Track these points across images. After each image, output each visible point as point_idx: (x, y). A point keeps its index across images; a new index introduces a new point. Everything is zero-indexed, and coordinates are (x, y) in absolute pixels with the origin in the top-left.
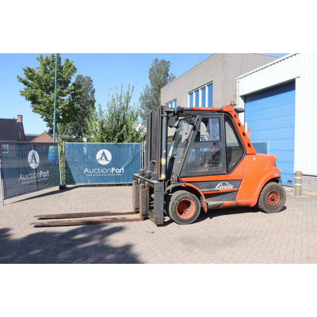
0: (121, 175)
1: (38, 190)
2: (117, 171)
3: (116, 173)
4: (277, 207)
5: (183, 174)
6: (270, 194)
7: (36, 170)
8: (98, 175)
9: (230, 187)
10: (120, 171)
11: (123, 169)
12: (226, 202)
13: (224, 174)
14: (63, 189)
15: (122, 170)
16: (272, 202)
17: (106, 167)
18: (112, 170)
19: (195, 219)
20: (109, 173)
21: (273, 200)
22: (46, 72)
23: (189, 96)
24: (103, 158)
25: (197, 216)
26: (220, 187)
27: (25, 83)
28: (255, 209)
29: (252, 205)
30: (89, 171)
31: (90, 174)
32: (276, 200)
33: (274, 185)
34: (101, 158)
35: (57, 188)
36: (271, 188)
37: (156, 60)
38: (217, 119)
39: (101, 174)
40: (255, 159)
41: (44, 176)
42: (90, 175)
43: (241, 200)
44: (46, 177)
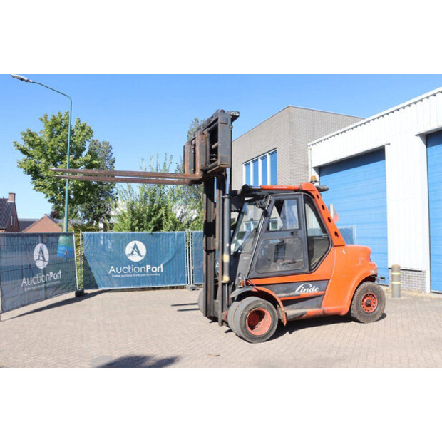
0: (159, 275)
1: (46, 298)
2: (154, 269)
3: (152, 273)
4: (375, 315)
5: (253, 274)
6: (365, 298)
7: (45, 271)
8: (128, 276)
9: (313, 290)
10: (157, 269)
11: (162, 267)
12: (309, 310)
13: (306, 273)
14: (80, 296)
15: (160, 269)
16: (368, 308)
17: (138, 264)
18: (148, 269)
19: (272, 334)
20: (143, 272)
21: (369, 306)
22: (51, 136)
23: (244, 168)
24: (135, 253)
25: (274, 331)
26: (301, 291)
27: (25, 152)
28: (348, 318)
29: (343, 313)
30: (115, 269)
31: (117, 274)
32: (373, 304)
33: (369, 287)
34: (132, 253)
35: (72, 295)
36: (366, 289)
37: (196, 120)
38: (295, 201)
39: (132, 274)
40: (344, 252)
41: (55, 279)
42: (117, 276)
43: (329, 307)
44: (57, 280)
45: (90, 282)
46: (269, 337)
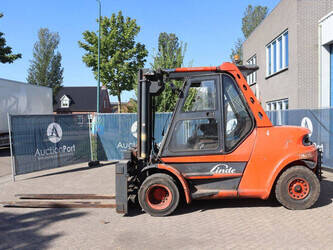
4: (305, 202)
5: (166, 153)
6: (293, 182)
7: (58, 145)
9: (230, 171)
12: (223, 191)
13: (221, 154)
14: (93, 165)
16: (298, 195)
19: (172, 210)
22: (106, 33)
23: (267, 50)
25: (175, 207)
26: (216, 171)
27: (87, 48)
28: (272, 201)
29: (263, 198)
31: (124, 149)
32: (304, 191)
33: (298, 172)
35: (86, 165)
37: (250, 7)
40: (268, 134)
42: (123, 151)
45: (102, 156)
46: (169, 213)
